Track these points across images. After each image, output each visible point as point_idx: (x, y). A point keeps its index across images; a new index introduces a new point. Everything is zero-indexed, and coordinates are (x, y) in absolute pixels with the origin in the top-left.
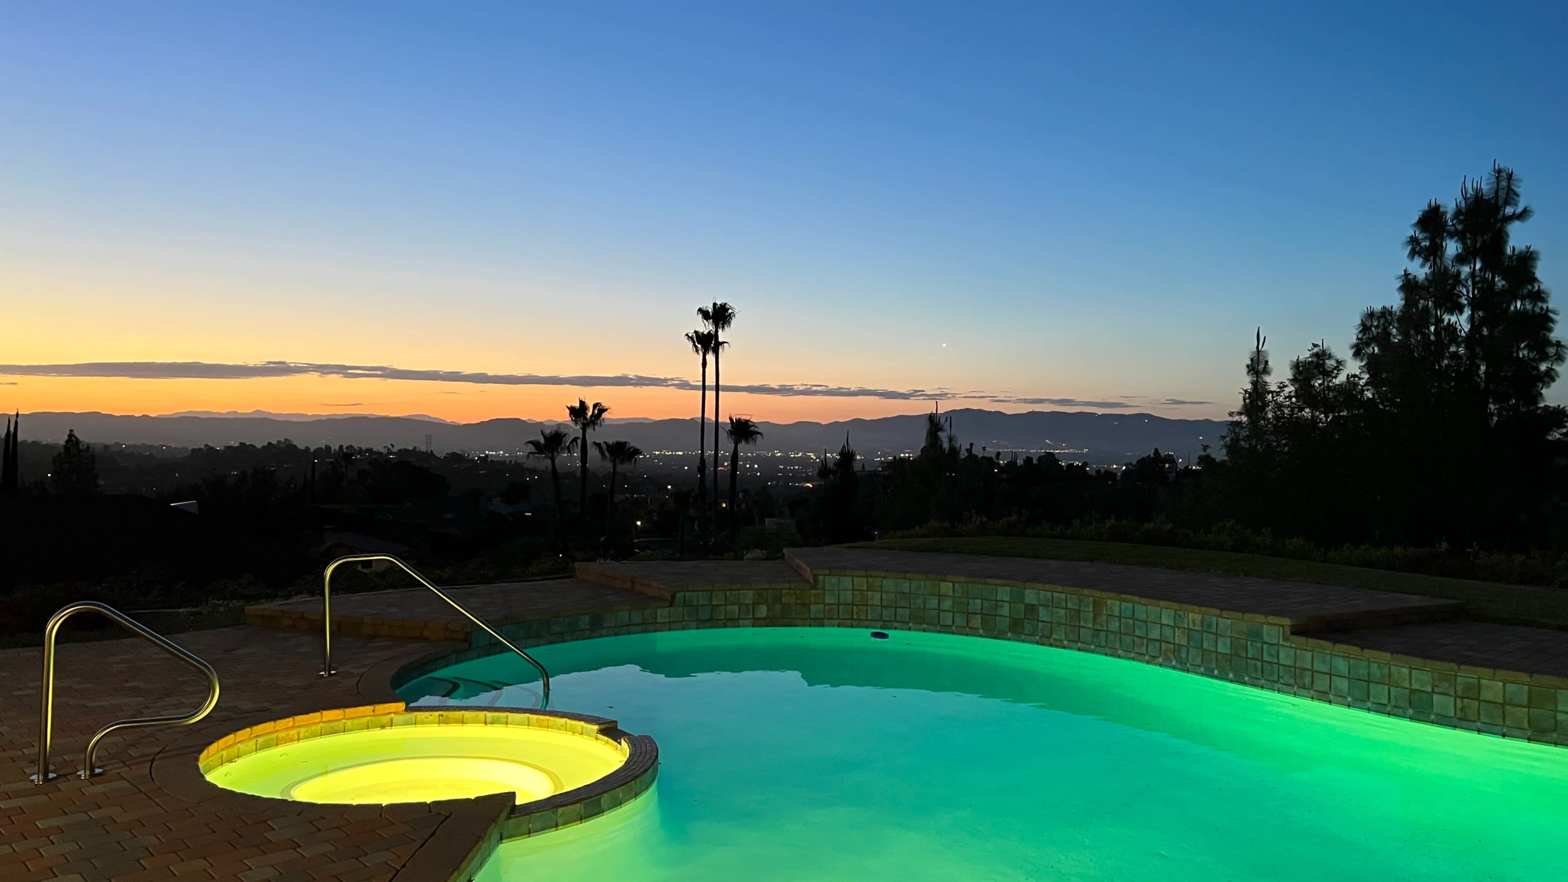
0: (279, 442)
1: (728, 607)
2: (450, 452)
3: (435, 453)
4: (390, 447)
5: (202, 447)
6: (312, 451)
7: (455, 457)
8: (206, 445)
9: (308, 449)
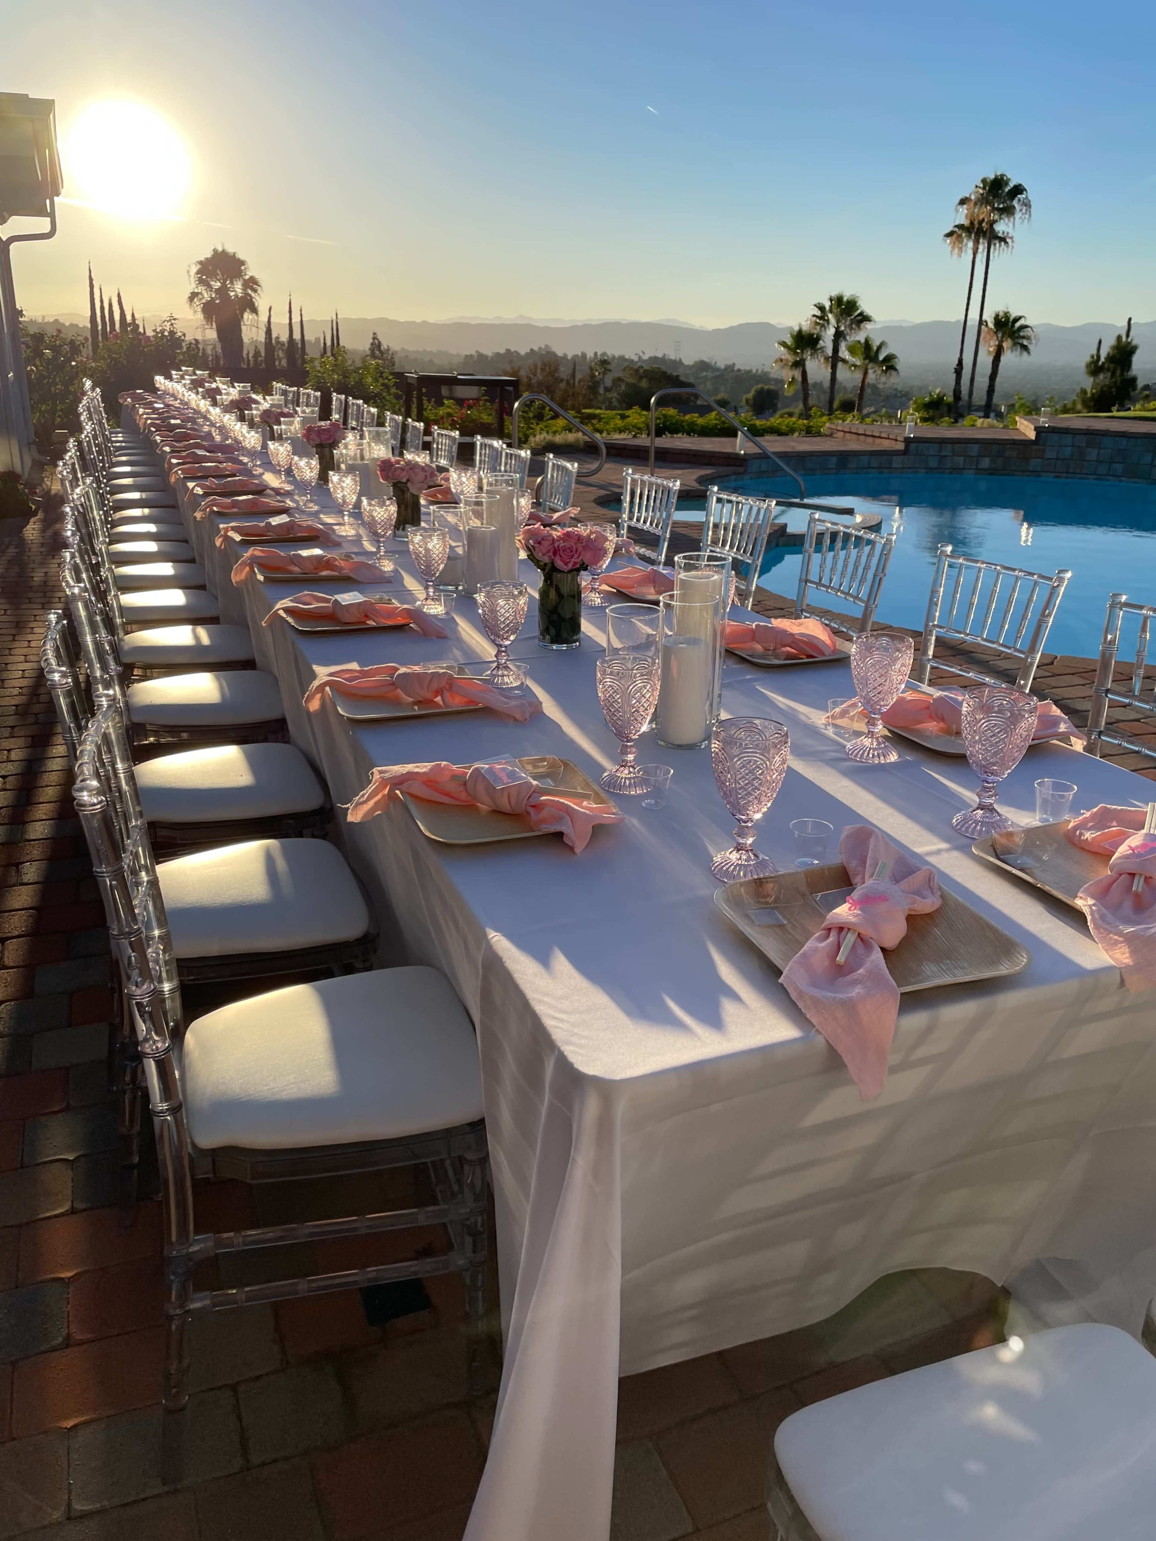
0: (540, 348)
1: (956, 458)
2: (697, 359)
3: (683, 360)
4: (641, 354)
5: (474, 353)
6: (569, 358)
7: (703, 366)
8: (477, 351)
9: (565, 356)
